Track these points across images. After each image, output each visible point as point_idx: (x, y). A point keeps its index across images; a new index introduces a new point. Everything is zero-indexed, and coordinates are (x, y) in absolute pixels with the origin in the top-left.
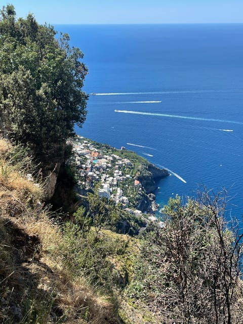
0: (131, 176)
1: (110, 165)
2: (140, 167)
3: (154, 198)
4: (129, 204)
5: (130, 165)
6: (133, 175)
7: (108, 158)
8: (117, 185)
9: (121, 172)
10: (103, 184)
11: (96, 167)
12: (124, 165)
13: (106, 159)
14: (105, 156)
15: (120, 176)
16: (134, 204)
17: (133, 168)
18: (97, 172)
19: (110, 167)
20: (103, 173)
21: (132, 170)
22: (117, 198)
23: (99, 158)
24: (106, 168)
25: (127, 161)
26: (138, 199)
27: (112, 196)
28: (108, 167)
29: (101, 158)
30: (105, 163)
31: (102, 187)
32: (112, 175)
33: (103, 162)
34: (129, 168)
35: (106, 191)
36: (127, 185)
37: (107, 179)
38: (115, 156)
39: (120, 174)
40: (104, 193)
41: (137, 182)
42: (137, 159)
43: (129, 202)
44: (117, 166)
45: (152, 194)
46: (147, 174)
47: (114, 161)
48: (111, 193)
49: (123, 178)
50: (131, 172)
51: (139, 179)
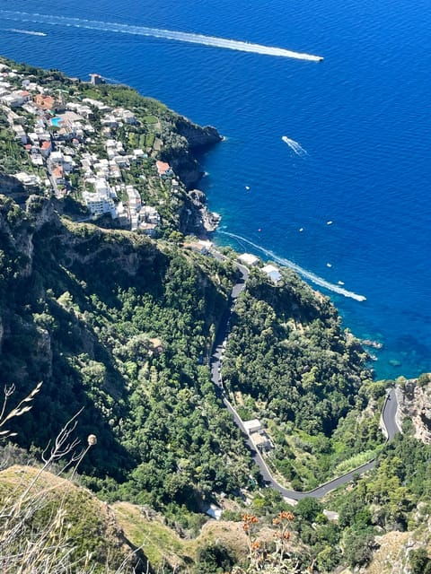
0: (145, 152)
1: (90, 128)
2: (158, 126)
3: (202, 200)
4: (162, 222)
5: (134, 124)
6: (149, 149)
7: (79, 110)
8: (123, 179)
9: (120, 143)
10: (92, 180)
11: (61, 136)
12: (121, 125)
13: (75, 111)
14: (70, 104)
15: (120, 153)
16: (172, 222)
17: (143, 131)
18: (69, 151)
19: (92, 134)
20: (82, 150)
21: (142, 136)
22: (133, 212)
23: (57, 112)
24: (85, 138)
25: (125, 114)
26: (175, 210)
27: (120, 208)
28: (87, 134)
29: (62, 111)
30: (79, 124)
31: (91, 187)
32: (103, 154)
33: (71, 122)
34: (136, 132)
35: (105, 197)
36: (143, 177)
37: (95, 166)
38: (93, 102)
39: (120, 149)
40: (103, 202)
41: (162, 167)
42: (145, 106)
43: (161, 217)
44: (107, 130)
45: (195, 191)
46: (180, 142)
47: (95, 117)
48: (117, 201)
49: (130, 159)
50: (141, 143)
51: (164, 157)
